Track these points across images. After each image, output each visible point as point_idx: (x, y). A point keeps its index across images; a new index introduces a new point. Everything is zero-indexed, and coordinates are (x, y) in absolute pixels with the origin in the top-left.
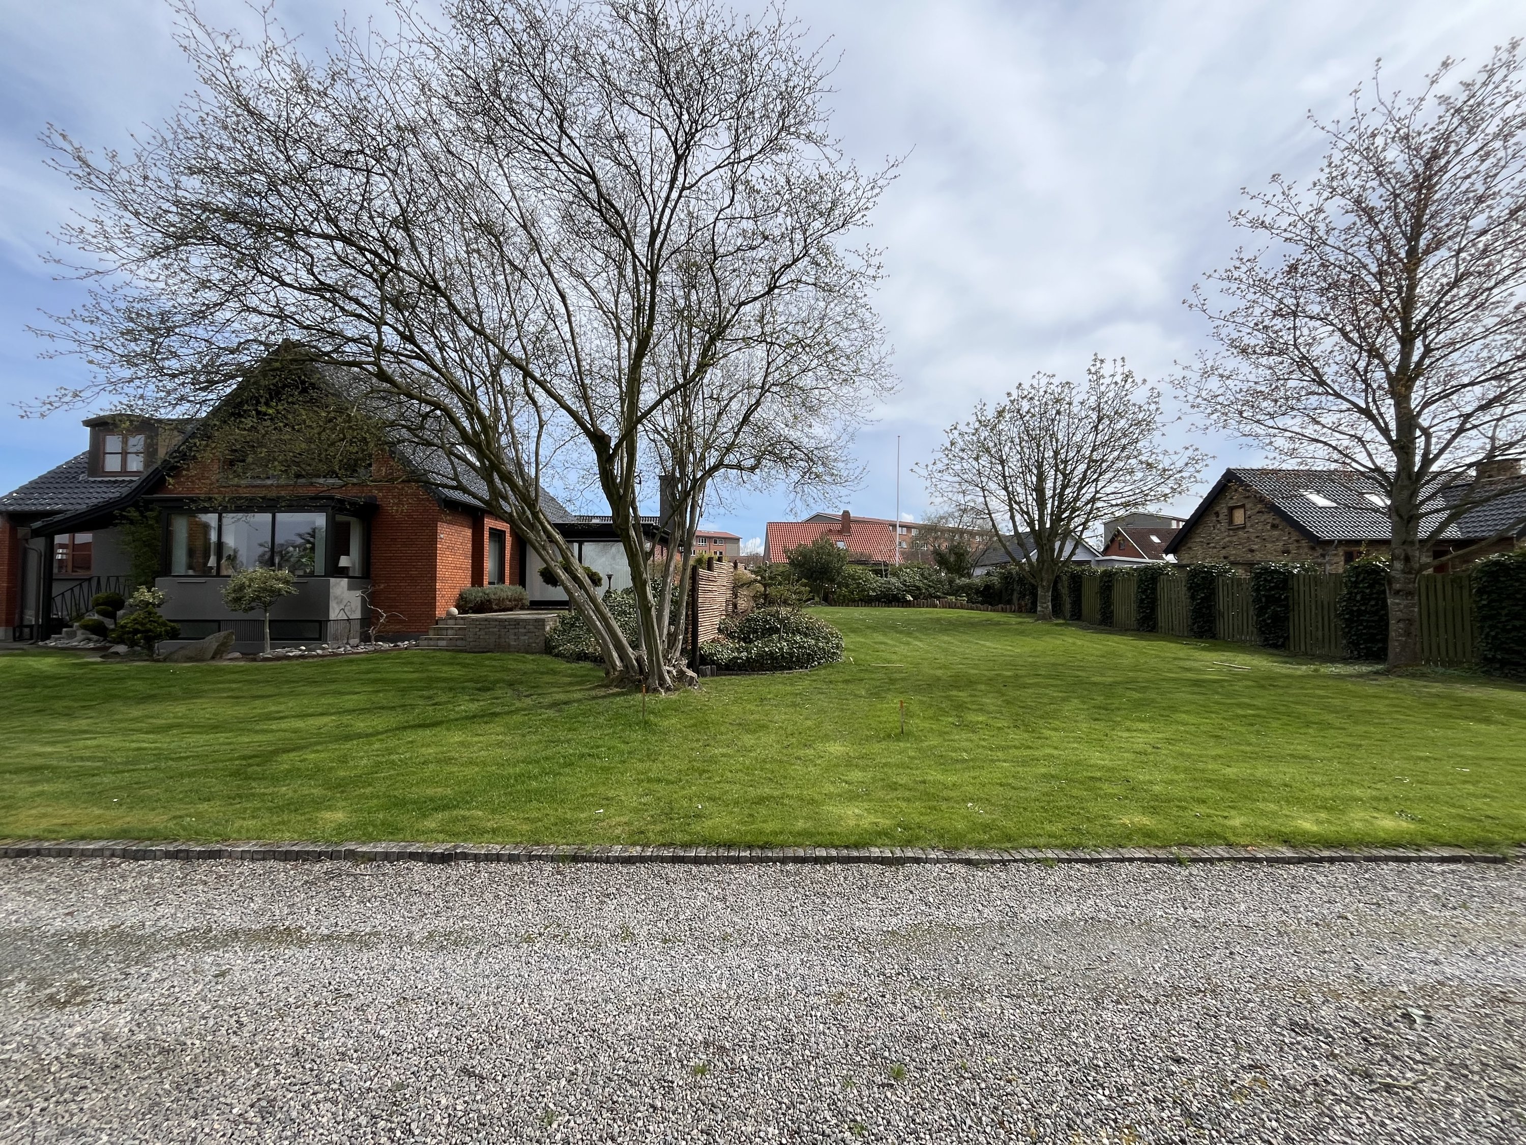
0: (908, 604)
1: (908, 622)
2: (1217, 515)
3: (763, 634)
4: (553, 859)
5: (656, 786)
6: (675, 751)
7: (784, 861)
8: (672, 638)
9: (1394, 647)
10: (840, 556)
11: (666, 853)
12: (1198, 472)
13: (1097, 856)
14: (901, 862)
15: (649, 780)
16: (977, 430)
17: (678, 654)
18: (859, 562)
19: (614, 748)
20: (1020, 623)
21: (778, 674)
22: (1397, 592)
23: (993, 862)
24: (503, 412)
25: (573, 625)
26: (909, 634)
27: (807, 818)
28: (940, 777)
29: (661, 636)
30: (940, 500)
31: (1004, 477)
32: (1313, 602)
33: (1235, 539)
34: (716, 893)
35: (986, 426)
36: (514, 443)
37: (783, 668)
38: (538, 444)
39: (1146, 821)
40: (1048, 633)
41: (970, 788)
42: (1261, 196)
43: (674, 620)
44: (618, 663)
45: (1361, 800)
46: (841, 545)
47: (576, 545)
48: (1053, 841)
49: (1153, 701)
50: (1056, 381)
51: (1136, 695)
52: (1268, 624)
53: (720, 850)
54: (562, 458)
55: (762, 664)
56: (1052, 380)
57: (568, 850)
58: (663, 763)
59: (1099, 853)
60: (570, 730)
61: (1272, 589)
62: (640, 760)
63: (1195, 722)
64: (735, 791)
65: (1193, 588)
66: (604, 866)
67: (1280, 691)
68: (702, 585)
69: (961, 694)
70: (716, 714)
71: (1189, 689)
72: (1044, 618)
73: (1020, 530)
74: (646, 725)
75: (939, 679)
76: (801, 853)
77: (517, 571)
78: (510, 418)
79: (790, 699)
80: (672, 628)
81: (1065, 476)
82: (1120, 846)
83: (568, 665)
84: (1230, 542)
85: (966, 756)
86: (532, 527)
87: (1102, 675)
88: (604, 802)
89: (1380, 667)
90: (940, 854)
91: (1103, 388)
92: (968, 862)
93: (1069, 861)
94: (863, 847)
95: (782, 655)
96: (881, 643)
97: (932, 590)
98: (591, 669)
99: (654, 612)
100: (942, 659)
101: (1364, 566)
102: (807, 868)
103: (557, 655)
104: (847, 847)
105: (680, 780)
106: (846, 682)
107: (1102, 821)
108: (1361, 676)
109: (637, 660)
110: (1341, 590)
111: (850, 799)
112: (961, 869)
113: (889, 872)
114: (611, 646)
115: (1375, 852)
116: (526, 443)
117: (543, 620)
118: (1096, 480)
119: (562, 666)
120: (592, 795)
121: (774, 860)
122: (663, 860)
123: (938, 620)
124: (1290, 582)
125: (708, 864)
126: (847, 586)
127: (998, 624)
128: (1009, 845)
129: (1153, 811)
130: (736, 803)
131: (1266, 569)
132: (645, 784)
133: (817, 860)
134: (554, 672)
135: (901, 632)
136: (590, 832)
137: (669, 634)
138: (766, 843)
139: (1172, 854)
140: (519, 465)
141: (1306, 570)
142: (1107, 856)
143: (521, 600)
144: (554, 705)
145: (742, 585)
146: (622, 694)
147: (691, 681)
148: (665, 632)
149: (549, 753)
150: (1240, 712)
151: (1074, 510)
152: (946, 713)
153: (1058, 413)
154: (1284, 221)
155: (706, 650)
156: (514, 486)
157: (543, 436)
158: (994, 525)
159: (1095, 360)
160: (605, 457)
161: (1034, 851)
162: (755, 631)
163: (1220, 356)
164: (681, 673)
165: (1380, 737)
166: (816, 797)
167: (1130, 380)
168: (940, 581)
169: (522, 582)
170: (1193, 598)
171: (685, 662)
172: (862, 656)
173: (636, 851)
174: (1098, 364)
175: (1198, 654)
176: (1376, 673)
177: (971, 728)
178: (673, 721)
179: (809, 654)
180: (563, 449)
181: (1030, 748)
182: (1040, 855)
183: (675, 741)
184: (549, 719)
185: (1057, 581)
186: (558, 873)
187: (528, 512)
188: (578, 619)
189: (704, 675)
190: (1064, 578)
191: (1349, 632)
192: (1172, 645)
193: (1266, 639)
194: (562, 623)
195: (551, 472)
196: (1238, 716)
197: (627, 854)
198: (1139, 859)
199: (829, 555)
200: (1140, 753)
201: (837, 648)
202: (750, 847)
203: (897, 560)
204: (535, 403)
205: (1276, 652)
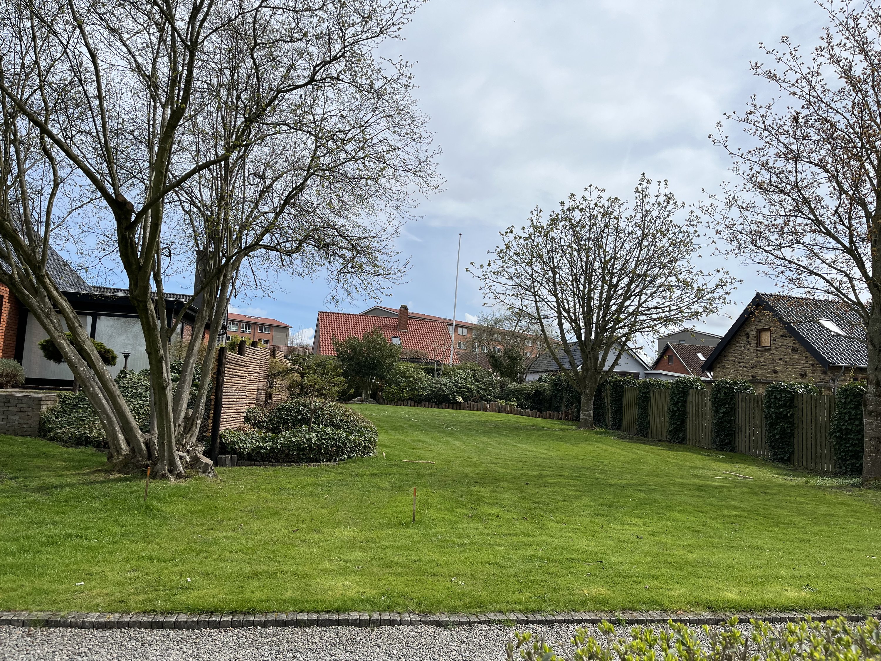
0: (457, 406)
1: (453, 424)
2: (748, 336)
3: (294, 426)
4: (24, 624)
5: (146, 564)
6: (175, 534)
7: (265, 625)
8: (189, 421)
9: (867, 462)
10: (392, 352)
11: (145, 619)
12: (728, 293)
13: (551, 618)
14: (377, 624)
15: (140, 559)
16: (530, 235)
17: (194, 439)
18: (412, 360)
19: (105, 530)
20: (563, 430)
21: (304, 466)
22: (870, 413)
23: (461, 624)
24: (14, 163)
25: (75, 406)
26: (451, 434)
27: (296, 589)
28: (436, 557)
29: (176, 420)
30: (493, 301)
31: (554, 283)
32: (813, 420)
33: (762, 359)
34: (191, 651)
35: (540, 232)
36: (24, 198)
37: (309, 460)
38: (50, 203)
39: (603, 592)
40: (586, 440)
41: (461, 567)
42: (775, 52)
43: (193, 404)
44: (124, 446)
45: (782, 578)
46: (396, 341)
47: (90, 319)
48: (518, 607)
49: (655, 501)
50: (606, 195)
51: (643, 495)
52: (776, 440)
53: (202, 616)
54: (79, 220)
55: (287, 455)
56: (602, 195)
57: (42, 616)
58: (159, 544)
59: (554, 616)
60: (57, 513)
61: (780, 406)
62: (133, 542)
63: (683, 519)
64: (230, 567)
65: (717, 403)
66: (78, 630)
67: (769, 497)
68: (229, 369)
69: (482, 489)
70: (228, 501)
71: (691, 493)
72: (585, 426)
73: (568, 337)
74: (148, 509)
75: (466, 476)
76: (283, 617)
77: (13, 343)
78: (21, 172)
79: (310, 489)
80: (190, 412)
81: (610, 286)
82: (574, 611)
83: (65, 449)
84: (758, 362)
85: (466, 541)
86: (36, 292)
87: (620, 478)
88: (88, 576)
89: (856, 480)
90: (414, 617)
91: (648, 207)
92: (439, 624)
93: (527, 622)
94: (344, 612)
95: (310, 447)
96: (419, 441)
97: (483, 393)
98: (92, 454)
99: (170, 394)
100: (475, 458)
101: (852, 389)
102: (287, 630)
103: (52, 439)
104: (328, 612)
105: (174, 559)
106: (373, 475)
107: (567, 592)
108: (840, 487)
109: (146, 444)
110: (835, 410)
111: (345, 573)
112: (430, 629)
113: (363, 633)
114: (117, 428)
115: (774, 615)
116: (37, 199)
117: (40, 399)
118: (641, 293)
119: (58, 450)
120: (74, 571)
121: (255, 625)
122: (141, 625)
123: (484, 423)
124: (796, 401)
125: (188, 629)
126: (397, 384)
127: (542, 429)
128: (478, 610)
129: (613, 584)
130: (228, 578)
131: (777, 388)
132: (135, 562)
133: (297, 624)
134: (46, 456)
135: (443, 432)
136: (67, 601)
137: (186, 418)
138: (249, 608)
139: (614, 616)
140: (27, 222)
141: (810, 391)
142: (560, 618)
143: (15, 376)
144: (43, 488)
145: (278, 374)
146: (126, 480)
147: (205, 469)
148: (183, 415)
149: (31, 532)
150: (726, 512)
151: (618, 321)
152: (461, 505)
153: (607, 226)
154: (793, 77)
155: (229, 437)
156: (18, 245)
157: (59, 194)
158: (543, 330)
159: (642, 180)
160: (125, 224)
161: (498, 614)
162: (285, 422)
163: (739, 189)
164: (196, 460)
165: (828, 534)
166: (311, 572)
167: (672, 202)
168: (491, 384)
169: (18, 356)
170: (716, 412)
171: (201, 448)
172: (396, 452)
173: (114, 617)
174: (645, 183)
175: (714, 465)
176: (852, 485)
177: (481, 518)
178: (177, 507)
179: (339, 447)
180: (79, 210)
181: (529, 535)
182: (502, 617)
183: (176, 525)
184: (35, 502)
185: (600, 390)
186: (29, 635)
187: (33, 277)
188: (82, 400)
189: (223, 464)
190: (608, 387)
191: (839, 449)
192: (694, 456)
193: (775, 454)
194: (63, 403)
195: (64, 233)
196: (724, 516)
197: (104, 620)
198: (587, 621)
199: (381, 349)
200: (623, 542)
201: (370, 442)
202: (233, 613)
203: (451, 360)
204: (51, 159)
205: (782, 466)
